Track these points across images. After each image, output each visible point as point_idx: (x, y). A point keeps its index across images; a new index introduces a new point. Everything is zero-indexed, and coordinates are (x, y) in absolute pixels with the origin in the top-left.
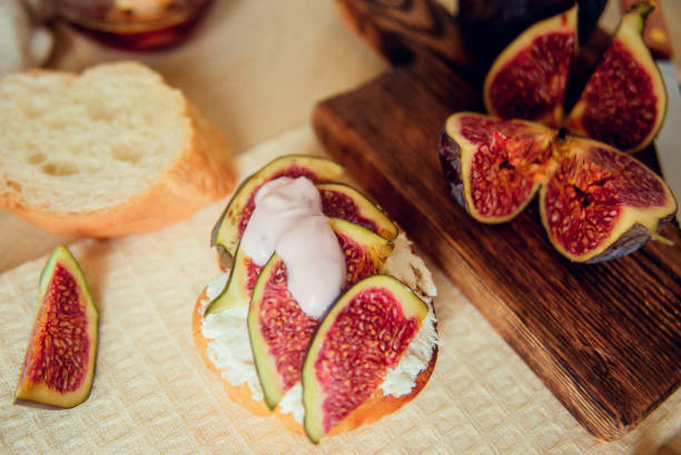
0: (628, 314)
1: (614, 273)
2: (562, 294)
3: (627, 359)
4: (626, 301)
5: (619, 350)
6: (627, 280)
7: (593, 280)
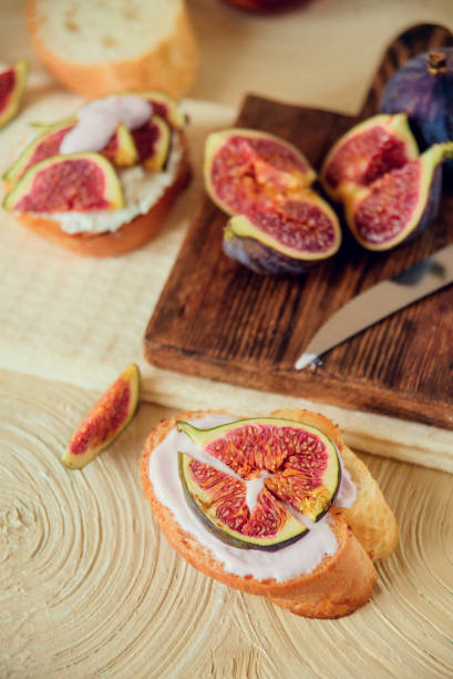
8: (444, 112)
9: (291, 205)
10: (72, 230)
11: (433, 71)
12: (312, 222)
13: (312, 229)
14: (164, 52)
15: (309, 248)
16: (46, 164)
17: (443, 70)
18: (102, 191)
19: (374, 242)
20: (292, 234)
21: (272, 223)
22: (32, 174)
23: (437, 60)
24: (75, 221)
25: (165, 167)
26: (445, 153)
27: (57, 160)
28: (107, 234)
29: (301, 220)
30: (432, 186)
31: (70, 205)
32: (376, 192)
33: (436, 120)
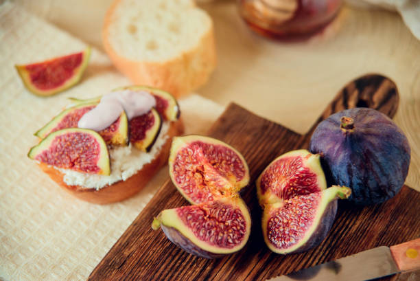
0: (158, 274)
1: (184, 264)
2: (156, 240)
3: (127, 277)
4: (166, 272)
5: (131, 271)
6: (182, 271)
7: (173, 254)
8: (348, 161)
9: (216, 205)
10: (70, 183)
11: (344, 130)
12: (229, 222)
13: (227, 228)
14: (186, 60)
15: (219, 243)
16: (64, 132)
17: (351, 131)
18: (96, 159)
19: (275, 245)
20: (209, 229)
21: (195, 219)
22: (53, 137)
23: (346, 124)
24: (73, 176)
25: (149, 149)
26: (339, 193)
27: (72, 130)
28: (93, 190)
29: (220, 219)
30: (325, 215)
31: (72, 165)
32: (287, 207)
33: (342, 165)
